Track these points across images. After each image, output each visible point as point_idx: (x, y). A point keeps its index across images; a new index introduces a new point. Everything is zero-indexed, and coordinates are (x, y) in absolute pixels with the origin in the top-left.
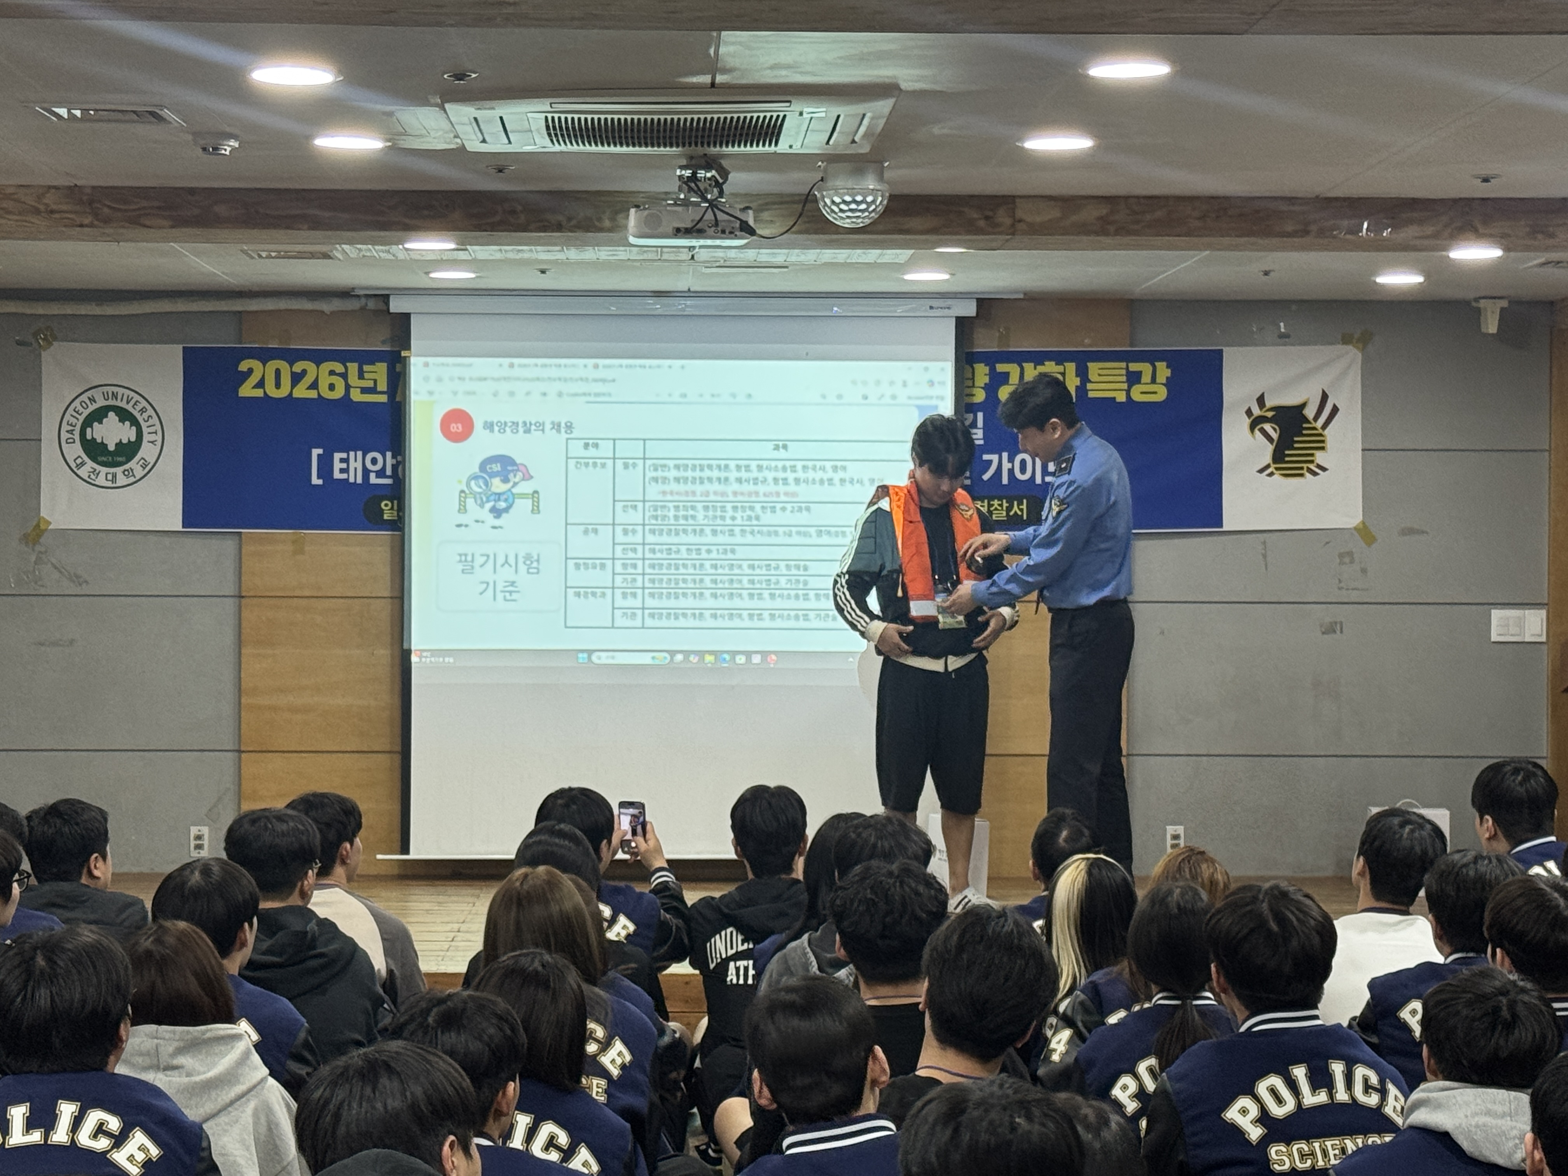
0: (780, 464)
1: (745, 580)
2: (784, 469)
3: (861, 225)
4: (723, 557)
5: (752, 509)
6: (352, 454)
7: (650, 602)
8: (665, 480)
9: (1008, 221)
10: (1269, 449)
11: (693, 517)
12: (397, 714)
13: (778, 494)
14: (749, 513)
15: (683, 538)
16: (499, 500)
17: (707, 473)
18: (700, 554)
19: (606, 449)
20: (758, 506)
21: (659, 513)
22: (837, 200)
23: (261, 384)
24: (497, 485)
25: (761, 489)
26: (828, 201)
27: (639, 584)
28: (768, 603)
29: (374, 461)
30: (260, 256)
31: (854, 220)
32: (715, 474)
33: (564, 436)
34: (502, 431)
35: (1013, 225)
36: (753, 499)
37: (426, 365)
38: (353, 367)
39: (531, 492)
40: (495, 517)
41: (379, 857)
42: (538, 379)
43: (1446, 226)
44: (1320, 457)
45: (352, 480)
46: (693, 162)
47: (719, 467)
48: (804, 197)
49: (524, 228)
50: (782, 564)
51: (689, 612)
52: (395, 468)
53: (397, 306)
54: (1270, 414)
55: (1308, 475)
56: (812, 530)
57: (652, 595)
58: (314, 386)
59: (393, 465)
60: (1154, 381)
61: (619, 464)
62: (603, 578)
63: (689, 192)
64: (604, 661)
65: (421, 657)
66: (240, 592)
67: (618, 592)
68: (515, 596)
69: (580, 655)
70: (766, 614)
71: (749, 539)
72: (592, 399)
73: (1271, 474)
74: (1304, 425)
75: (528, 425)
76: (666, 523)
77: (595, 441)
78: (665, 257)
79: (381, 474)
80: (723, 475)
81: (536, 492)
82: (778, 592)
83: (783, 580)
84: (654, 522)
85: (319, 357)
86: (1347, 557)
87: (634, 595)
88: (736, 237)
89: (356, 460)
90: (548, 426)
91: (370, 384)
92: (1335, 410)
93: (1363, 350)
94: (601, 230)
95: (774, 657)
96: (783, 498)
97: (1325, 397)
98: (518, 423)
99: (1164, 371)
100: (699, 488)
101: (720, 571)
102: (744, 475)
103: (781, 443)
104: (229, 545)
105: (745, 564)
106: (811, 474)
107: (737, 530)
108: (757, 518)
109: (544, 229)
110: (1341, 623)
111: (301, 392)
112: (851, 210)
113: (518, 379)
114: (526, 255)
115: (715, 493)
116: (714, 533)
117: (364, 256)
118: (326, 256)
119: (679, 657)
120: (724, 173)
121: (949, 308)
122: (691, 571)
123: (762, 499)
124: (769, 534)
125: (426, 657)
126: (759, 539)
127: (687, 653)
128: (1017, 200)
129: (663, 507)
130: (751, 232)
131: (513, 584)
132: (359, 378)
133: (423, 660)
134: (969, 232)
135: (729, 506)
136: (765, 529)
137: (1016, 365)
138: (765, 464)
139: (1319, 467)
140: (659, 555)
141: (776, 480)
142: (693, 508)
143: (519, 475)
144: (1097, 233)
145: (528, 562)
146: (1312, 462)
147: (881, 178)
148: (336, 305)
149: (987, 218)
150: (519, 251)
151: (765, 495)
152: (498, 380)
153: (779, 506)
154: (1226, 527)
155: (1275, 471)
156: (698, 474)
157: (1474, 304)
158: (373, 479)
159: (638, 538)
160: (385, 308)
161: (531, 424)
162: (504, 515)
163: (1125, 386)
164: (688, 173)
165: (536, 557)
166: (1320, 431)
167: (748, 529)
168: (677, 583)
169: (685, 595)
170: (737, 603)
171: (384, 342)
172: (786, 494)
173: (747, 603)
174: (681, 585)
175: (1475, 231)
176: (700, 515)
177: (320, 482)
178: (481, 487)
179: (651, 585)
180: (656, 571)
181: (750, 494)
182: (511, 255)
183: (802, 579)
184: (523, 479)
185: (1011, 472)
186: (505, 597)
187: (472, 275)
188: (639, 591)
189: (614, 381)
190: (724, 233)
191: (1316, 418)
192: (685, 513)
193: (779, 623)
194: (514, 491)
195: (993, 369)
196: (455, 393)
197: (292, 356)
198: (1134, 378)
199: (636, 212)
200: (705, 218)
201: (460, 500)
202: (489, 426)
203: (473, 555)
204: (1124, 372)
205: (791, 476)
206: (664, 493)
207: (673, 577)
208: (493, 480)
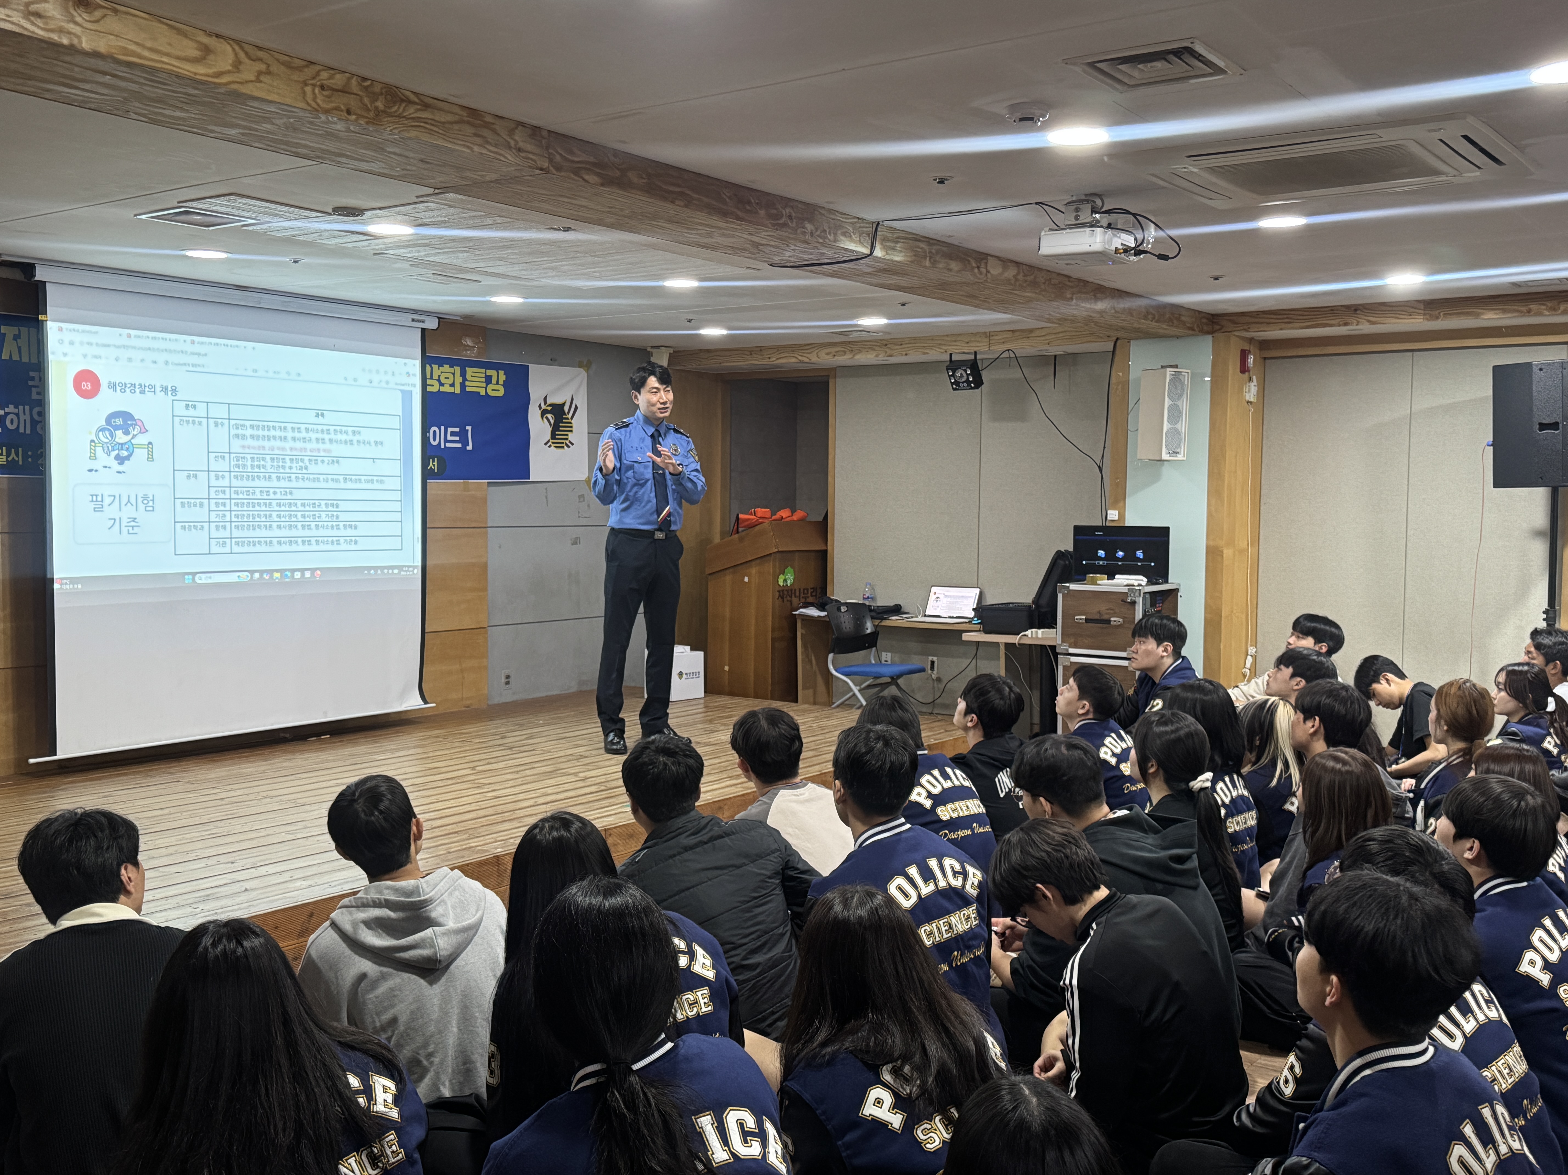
1: (299, 514)
2: (322, 431)
4: (285, 497)
5: (302, 461)
7: (236, 533)
8: (244, 437)
10: (549, 430)
11: (264, 467)
13: (319, 450)
14: (301, 464)
15: (257, 483)
16: (122, 449)
17: (272, 433)
18: (269, 495)
19: (201, 410)
20: (306, 459)
21: (240, 462)
24: (120, 437)
25: (308, 446)
27: (228, 518)
28: (314, 532)
32: (278, 433)
33: (171, 398)
34: (123, 391)
36: (303, 453)
37: (61, 329)
39: (147, 443)
40: (119, 463)
41: (32, 761)
42: (149, 349)
44: (570, 436)
47: (280, 428)
50: (323, 503)
51: (262, 540)
53: (38, 274)
54: (549, 408)
55: (565, 447)
56: (341, 478)
57: (237, 527)
60: (497, 383)
61: (211, 421)
62: (200, 514)
64: (204, 581)
65: (61, 584)
67: (213, 525)
68: (136, 530)
69: (186, 577)
70: (313, 540)
71: (301, 484)
72: (191, 368)
73: (550, 446)
74: (564, 416)
75: (143, 387)
76: (245, 470)
77: (193, 403)
80: (283, 434)
81: (150, 443)
82: (320, 524)
83: (323, 514)
84: (237, 470)
86: (581, 497)
87: (224, 528)
90: (158, 389)
92: (576, 408)
93: (587, 372)
95: (319, 572)
96: (322, 454)
97: (572, 400)
98: (135, 385)
99: (503, 377)
100: (266, 444)
101: (283, 508)
102: (297, 435)
103: (320, 412)
105: (299, 503)
106: (340, 437)
107: (293, 476)
108: (306, 468)
110: (579, 538)
113: (134, 348)
115: (279, 448)
116: (278, 478)
119: (257, 575)
122: (263, 508)
123: (309, 453)
124: (314, 480)
126: (307, 484)
127: (262, 572)
129: (244, 458)
131: (134, 520)
133: (66, 586)
135: (287, 458)
136: (312, 476)
138: (310, 427)
139: (570, 442)
140: (241, 496)
141: (317, 440)
142: (264, 459)
143: (137, 429)
145: (145, 502)
146: (567, 439)
151: (311, 451)
152: (118, 347)
154: (531, 479)
155: (552, 444)
156: (266, 433)
159: (226, 483)
161: (145, 386)
162: (126, 462)
163: (484, 385)
165: (151, 498)
166: (570, 420)
167: (300, 476)
168: (254, 518)
169: (259, 527)
170: (294, 532)
173: (300, 532)
174: (257, 519)
176: (269, 464)
178: (108, 438)
179: (236, 520)
180: (240, 509)
181: (301, 450)
183: (335, 513)
184: (140, 432)
186: (128, 531)
188: (228, 525)
189: (206, 355)
191: (569, 412)
192: (258, 463)
193: (322, 547)
194: (133, 441)
196: (85, 356)
201: (91, 448)
202: (113, 386)
203: (103, 495)
204: (483, 375)
205: (327, 437)
206: (243, 447)
207: (251, 513)
208: (117, 432)
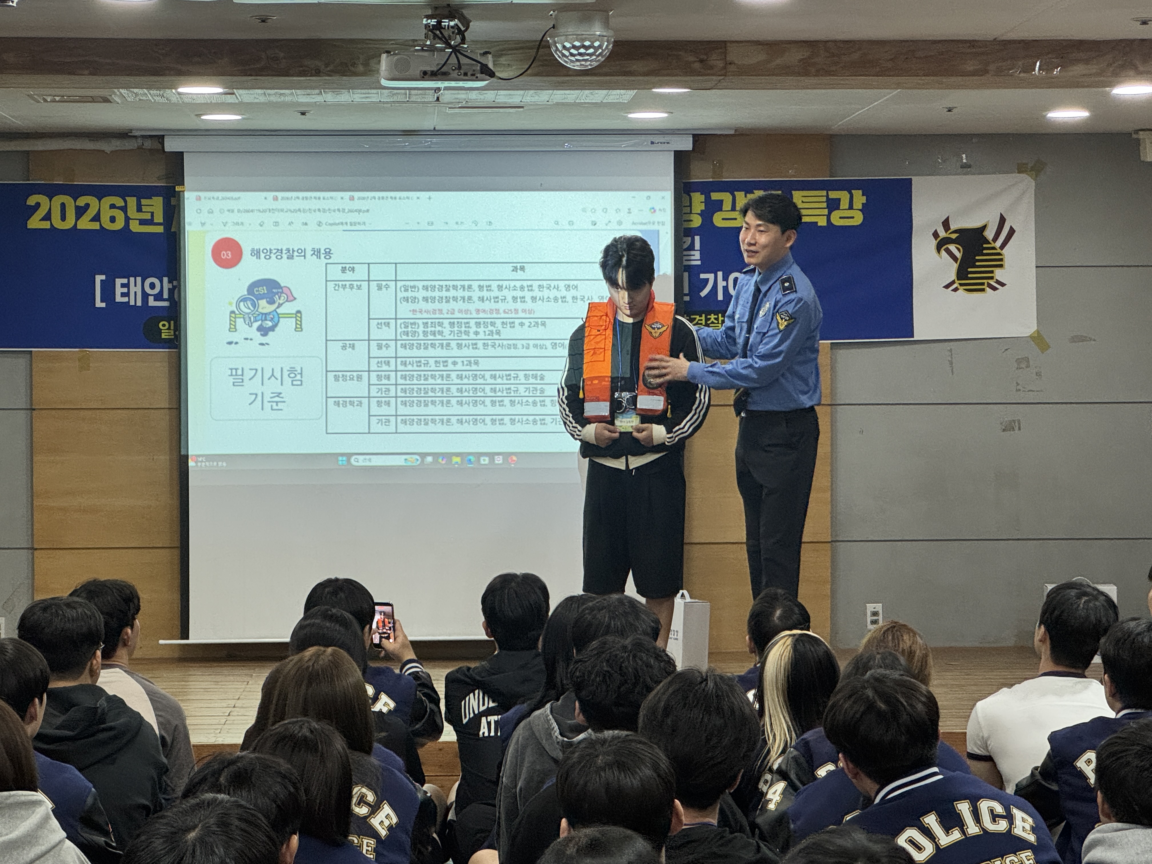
0: (518, 284)
1: (488, 388)
2: (522, 288)
3: (590, 67)
4: (468, 368)
5: (493, 324)
6: (132, 279)
7: (402, 410)
8: (414, 300)
9: (720, 64)
10: (955, 266)
11: (441, 333)
12: (176, 513)
13: (516, 311)
14: (491, 328)
15: (431, 352)
16: (266, 320)
17: (452, 293)
18: (447, 366)
19: (361, 273)
20: (498, 322)
21: (410, 329)
22: (568, 45)
23: (47, 217)
24: (264, 306)
25: (501, 306)
26: (559, 46)
27: (392, 393)
28: (508, 409)
29: (152, 286)
30: (45, 101)
31: (583, 63)
32: (460, 293)
33: (324, 261)
34: (268, 258)
35: (725, 68)
36: (495, 316)
37: (199, 199)
38: (132, 202)
39: (294, 312)
40: (262, 335)
41: (161, 642)
42: (299, 210)
43: (1110, 65)
44: (999, 274)
45: (132, 303)
46: (438, 12)
47: (463, 287)
48: (538, 43)
49: (286, 73)
50: (521, 374)
51: (437, 418)
52: (171, 291)
53: (171, 145)
54: (954, 236)
55: (988, 289)
56: (548, 343)
57: (404, 404)
58: (96, 218)
59: (169, 289)
60: (851, 207)
61: (373, 285)
62: (359, 389)
63: (434, 39)
64: (361, 463)
65: (196, 462)
66: (31, 404)
67: (373, 401)
68: (280, 406)
69: (340, 458)
70: (507, 419)
71: (491, 352)
72: (349, 227)
73: (956, 290)
74: (985, 246)
75: (291, 252)
76: (415, 338)
77: (351, 265)
78: (413, 99)
79: (159, 297)
80: (466, 294)
81: (299, 312)
82: (517, 399)
83: (522, 388)
84: (404, 337)
85: (100, 192)
86: (1023, 362)
87: (388, 404)
88: (477, 79)
89: (135, 286)
90: (309, 253)
91: (148, 216)
92: (1012, 232)
93: (1036, 178)
94: (355, 74)
95: (514, 458)
96: (521, 315)
97: (1002, 220)
98: (282, 250)
99: (859, 199)
100: (445, 306)
101: (465, 381)
102: (485, 294)
103: (518, 265)
104: (22, 362)
105: (488, 375)
106: (546, 293)
107: (480, 344)
108: (498, 333)
109: (303, 74)
110: (1019, 421)
111: (85, 224)
112: (580, 54)
113: (281, 210)
114: (288, 99)
115: (460, 311)
116: (459, 346)
117: (140, 100)
118: (106, 100)
119: (429, 459)
120: (467, 23)
121: (668, 143)
122: (439, 381)
123: (502, 315)
124: (509, 347)
125: (202, 461)
126: (499, 352)
127: (435, 455)
128: (728, 44)
129: (415, 324)
130: (491, 74)
131: (279, 394)
132: (137, 211)
133: (199, 464)
134: (686, 74)
135: (472, 322)
136: (505, 342)
137: (728, 194)
138: (505, 283)
139: (998, 282)
140: (410, 367)
141: (515, 299)
142: (440, 324)
143: (284, 297)
144: (799, 74)
145: (292, 375)
146: (992, 278)
147: (606, 24)
148: (116, 145)
149: (701, 61)
150: (281, 94)
151: (505, 312)
152: (264, 211)
153: (517, 321)
154: (916, 338)
155: (959, 287)
156: (444, 294)
157: (1134, 136)
158: (152, 302)
159: (391, 352)
160: (160, 147)
161: (293, 251)
162: (271, 333)
163: (826, 212)
164: (433, 22)
165: (299, 371)
166: (999, 251)
167: (490, 342)
168: (426, 392)
169: (433, 403)
170: (480, 410)
171: (159, 179)
172: (524, 311)
173: (491, 410)
174: (431, 394)
175: (1136, 68)
176: (447, 331)
177: (103, 305)
178: (250, 309)
179: (403, 395)
180: (408, 382)
181: (492, 311)
182: (273, 99)
183: (539, 387)
184: (287, 301)
185: (726, 289)
186: (272, 406)
187: (239, 117)
188: (393, 400)
189: (368, 211)
190: (467, 76)
191: (995, 239)
192: (433, 329)
193: (518, 427)
194: (279, 311)
195: (708, 198)
196: (225, 224)
197: (76, 192)
198: (833, 205)
199: (388, 57)
200: (449, 62)
201: (230, 320)
202: (256, 253)
203: (243, 369)
204: (824, 199)
205: (528, 295)
206: (414, 311)
207: (422, 387)
208: (259, 301)
